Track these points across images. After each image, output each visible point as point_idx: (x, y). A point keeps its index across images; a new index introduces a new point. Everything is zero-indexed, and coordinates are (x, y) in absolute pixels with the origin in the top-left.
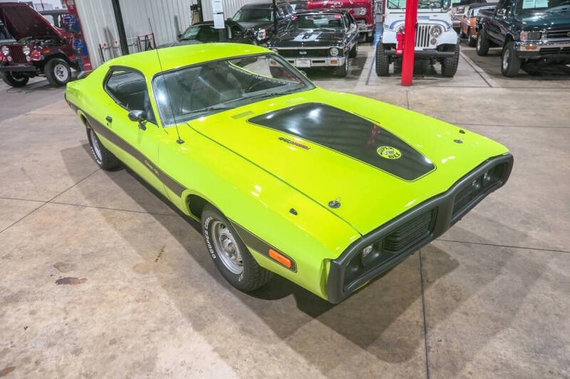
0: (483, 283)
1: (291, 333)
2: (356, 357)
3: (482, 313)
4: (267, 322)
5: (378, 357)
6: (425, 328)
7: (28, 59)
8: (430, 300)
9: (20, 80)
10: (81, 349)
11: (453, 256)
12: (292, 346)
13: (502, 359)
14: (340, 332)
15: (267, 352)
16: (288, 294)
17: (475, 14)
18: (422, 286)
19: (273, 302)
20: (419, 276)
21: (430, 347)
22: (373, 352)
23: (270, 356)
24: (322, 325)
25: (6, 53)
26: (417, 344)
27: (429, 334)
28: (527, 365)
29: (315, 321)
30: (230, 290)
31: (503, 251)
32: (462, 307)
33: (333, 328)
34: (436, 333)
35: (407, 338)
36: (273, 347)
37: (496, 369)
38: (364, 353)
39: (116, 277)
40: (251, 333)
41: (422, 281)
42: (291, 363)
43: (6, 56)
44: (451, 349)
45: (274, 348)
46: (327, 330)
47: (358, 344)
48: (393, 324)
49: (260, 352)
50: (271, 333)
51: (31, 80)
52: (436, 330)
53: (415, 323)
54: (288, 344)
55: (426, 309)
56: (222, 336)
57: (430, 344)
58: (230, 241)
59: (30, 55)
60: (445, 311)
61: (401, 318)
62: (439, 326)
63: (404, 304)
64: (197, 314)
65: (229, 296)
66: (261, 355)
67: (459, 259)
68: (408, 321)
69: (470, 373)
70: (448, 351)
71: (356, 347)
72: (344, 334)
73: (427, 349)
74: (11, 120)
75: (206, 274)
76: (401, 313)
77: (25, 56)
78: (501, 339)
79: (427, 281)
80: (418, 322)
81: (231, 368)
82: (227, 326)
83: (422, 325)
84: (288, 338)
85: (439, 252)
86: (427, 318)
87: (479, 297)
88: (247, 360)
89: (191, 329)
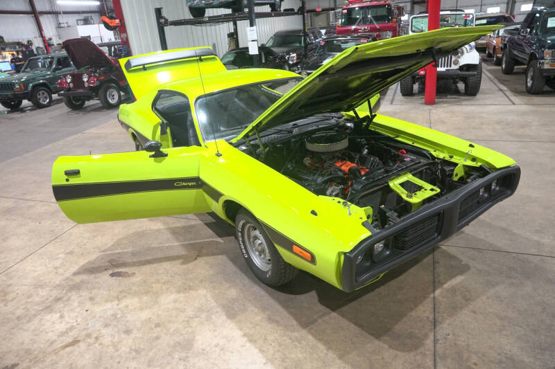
0: (492, 286)
1: (312, 323)
2: (369, 345)
3: (489, 312)
4: (291, 313)
5: (390, 347)
6: (435, 323)
7: (86, 85)
8: (441, 298)
9: (78, 103)
10: (132, 330)
11: (465, 260)
12: (312, 334)
13: (507, 354)
14: (356, 324)
15: (290, 338)
16: (311, 291)
17: (500, 34)
18: (434, 287)
19: (298, 296)
20: (431, 278)
21: (438, 340)
22: (385, 342)
23: (293, 342)
24: (340, 318)
25: (69, 81)
26: (426, 336)
27: (438, 328)
28: (532, 360)
29: (334, 314)
30: (259, 285)
31: (514, 258)
32: (471, 307)
33: (350, 320)
34: (445, 328)
35: (417, 331)
36: (296, 334)
37: (501, 362)
38: (377, 342)
39: (160, 272)
40: (277, 322)
41: (434, 282)
42: (312, 348)
43: (69, 84)
44: (458, 342)
45: (297, 335)
46: (344, 322)
47: (372, 335)
48: (405, 319)
49: (285, 338)
50: (295, 323)
51: (87, 103)
52: (445, 325)
53: (426, 319)
54: (310, 332)
55: (436, 307)
56: (252, 323)
57: (439, 337)
58: (260, 242)
59: (87, 82)
60: (454, 309)
61: (413, 313)
62: (448, 322)
63: (417, 301)
64: (230, 305)
65: (259, 290)
66: (285, 340)
67: (471, 263)
68: (419, 317)
69: (475, 364)
70: (455, 344)
71: (372, 338)
72: (359, 326)
73: (435, 341)
74: (71, 138)
75: (239, 272)
76: (412, 310)
77: (84, 82)
78: (507, 335)
79: (439, 282)
80: (428, 318)
81: (257, 350)
82: (255, 315)
83: (433, 320)
84: (309, 328)
85: (452, 257)
86: (437, 315)
87: (488, 298)
88: (273, 344)
89: (224, 318)
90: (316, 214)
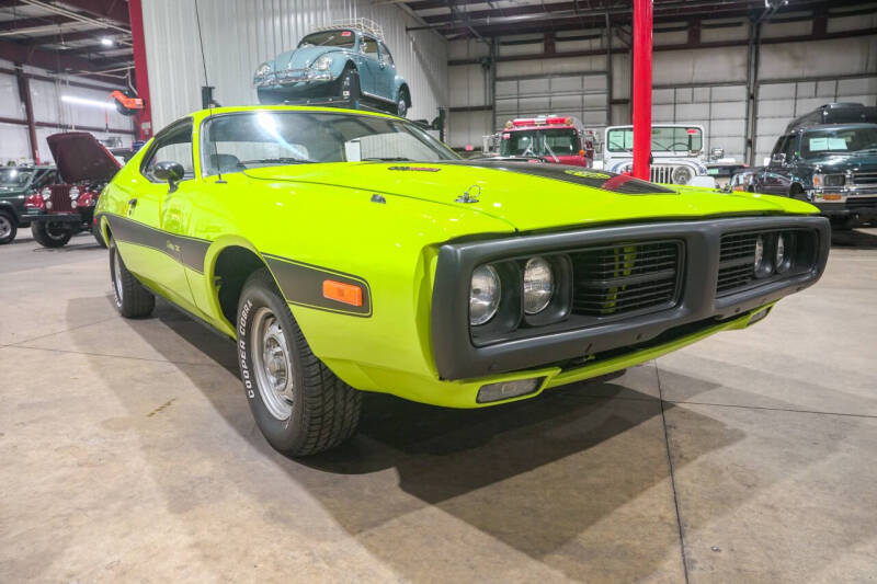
0: (800, 462)
1: (375, 525)
2: (512, 572)
4: (328, 507)
5: (569, 575)
6: (681, 531)
7: (74, 205)
8: (689, 483)
11: (731, 424)
12: (369, 547)
14: (483, 528)
15: (311, 554)
16: (390, 467)
18: (671, 463)
19: (352, 477)
20: (664, 449)
21: (694, 561)
22: (557, 566)
23: (315, 561)
24: (446, 516)
25: (46, 197)
26: (662, 553)
27: (688, 538)
29: (432, 510)
31: (835, 421)
32: (762, 498)
33: (470, 521)
34: (705, 537)
35: (638, 543)
36: (327, 546)
38: (534, 565)
39: (62, 432)
40: (287, 521)
41: (669, 456)
42: (359, 576)
43: (45, 202)
44: (745, 566)
45: (328, 549)
46: (456, 525)
47: (525, 550)
48: (607, 520)
49: (296, 554)
50: (331, 523)
52: (706, 532)
53: (657, 519)
54: (361, 542)
55: (680, 498)
56: (223, 522)
57: (693, 556)
58: (278, 349)
59: (76, 200)
60: (724, 502)
61: (625, 509)
62: (711, 525)
63: (631, 490)
64: (189, 488)
66: (293, 558)
67: (746, 428)
68: (639, 516)
70: (739, 570)
71: (523, 557)
72: (492, 533)
73: (687, 565)
76: (624, 502)
77: (70, 200)
79: (681, 457)
80: (662, 518)
82: (240, 507)
83: (673, 522)
84: (363, 534)
85: (702, 419)
86: (683, 513)
87: (798, 482)
88: (260, 565)
89: (163, 510)
90: (382, 200)
